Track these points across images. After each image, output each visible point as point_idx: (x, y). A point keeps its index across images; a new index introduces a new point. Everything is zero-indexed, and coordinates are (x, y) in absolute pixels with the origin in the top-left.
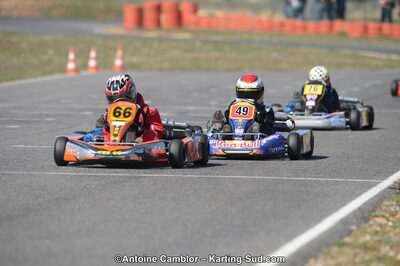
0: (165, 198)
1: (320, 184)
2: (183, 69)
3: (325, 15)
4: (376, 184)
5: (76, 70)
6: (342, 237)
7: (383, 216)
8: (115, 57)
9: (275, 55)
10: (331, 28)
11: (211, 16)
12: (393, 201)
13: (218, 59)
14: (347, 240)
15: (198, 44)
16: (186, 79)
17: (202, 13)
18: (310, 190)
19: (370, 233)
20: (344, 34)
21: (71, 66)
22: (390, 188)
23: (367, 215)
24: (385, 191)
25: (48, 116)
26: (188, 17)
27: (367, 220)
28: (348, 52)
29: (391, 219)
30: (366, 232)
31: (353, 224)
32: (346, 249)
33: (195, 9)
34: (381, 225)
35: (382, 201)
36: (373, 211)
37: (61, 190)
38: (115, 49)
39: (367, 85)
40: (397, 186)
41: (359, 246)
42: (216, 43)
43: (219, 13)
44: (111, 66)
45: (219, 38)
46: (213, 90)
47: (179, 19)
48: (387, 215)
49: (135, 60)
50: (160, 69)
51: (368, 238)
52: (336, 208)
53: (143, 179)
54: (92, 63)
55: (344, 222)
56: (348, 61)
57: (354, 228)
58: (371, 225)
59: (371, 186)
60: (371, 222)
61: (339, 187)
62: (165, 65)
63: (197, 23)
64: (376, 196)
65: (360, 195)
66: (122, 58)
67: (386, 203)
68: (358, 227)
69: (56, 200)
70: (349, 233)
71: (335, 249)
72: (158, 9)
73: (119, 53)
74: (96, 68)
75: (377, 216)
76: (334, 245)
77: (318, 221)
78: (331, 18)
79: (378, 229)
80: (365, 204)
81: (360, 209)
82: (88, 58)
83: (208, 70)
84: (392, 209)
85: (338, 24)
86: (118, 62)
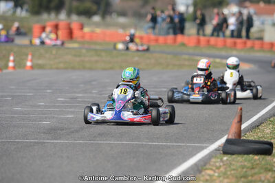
1: (168, 147)
2: (73, 68)
3: (171, 31)
4: (206, 147)
7: (211, 169)
8: (27, 60)
9: (136, 59)
10: (175, 41)
11: (93, 32)
12: (218, 158)
13: (97, 61)
15: (84, 51)
16: (75, 75)
17: (86, 30)
18: (161, 151)
19: (203, 181)
20: (183, 45)
22: (216, 150)
23: (200, 168)
24: (212, 152)
26: (77, 33)
27: (200, 172)
28: (187, 57)
29: (217, 171)
30: (200, 180)
33: (82, 27)
34: (210, 175)
35: (210, 159)
36: (205, 165)
38: (27, 55)
40: (221, 149)
42: (96, 50)
43: (98, 30)
44: (24, 66)
45: (98, 47)
46: (94, 83)
47: (70, 34)
48: (214, 168)
49: (40, 62)
50: (57, 68)
54: (11, 64)
56: (186, 63)
58: (203, 176)
59: (203, 148)
60: (203, 173)
61: (181, 149)
62: (61, 65)
63: (83, 37)
64: (206, 156)
65: (195, 154)
66: (31, 61)
67: (213, 160)
72: (56, 27)
73: (30, 57)
74: (14, 68)
75: (206, 169)
78: (175, 33)
79: (208, 178)
80: (200, 160)
81: (195, 164)
82: (8, 61)
83: (91, 69)
84: (218, 164)
85: (180, 38)
86: (29, 64)
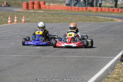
0: (50, 63)
4: (113, 58)
5: (11, 23)
6: (107, 75)
7: (118, 69)
8: (22, 18)
9: (70, 17)
12: (119, 64)
13: (53, 19)
14: (109, 76)
15: (46, 14)
17: (47, 4)
19: (115, 74)
20: (91, 11)
21: (9, 21)
22: (117, 60)
23: (113, 68)
25: (6, 37)
26: (42, 6)
27: (113, 70)
28: (93, 16)
29: (120, 69)
30: (114, 74)
31: (110, 71)
32: (109, 79)
34: (118, 71)
35: (116, 64)
36: (115, 67)
37: (18, 61)
39: (101, 27)
40: (120, 59)
41: (113, 78)
42: (52, 14)
43: (51, 4)
44: (21, 21)
45: (52, 12)
46: (54, 29)
47: (40, 6)
48: (119, 68)
49: (28, 19)
51: (115, 76)
52: (103, 66)
53: (41, 57)
54: (15, 20)
55: (107, 70)
57: (110, 72)
58: (115, 72)
60: (115, 71)
61: (102, 60)
63: (45, 8)
64: (114, 62)
65: (109, 62)
67: (118, 64)
68: (111, 72)
69: (17, 64)
70: (109, 74)
71: (106, 79)
72: (33, 3)
73: (24, 17)
74: (17, 22)
75: (116, 69)
76: (106, 78)
77: (99, 70)
79: (118, 73)
80: (112, 65)
81: (110, 66)
84: (120, 66)
86: (23, 20)
